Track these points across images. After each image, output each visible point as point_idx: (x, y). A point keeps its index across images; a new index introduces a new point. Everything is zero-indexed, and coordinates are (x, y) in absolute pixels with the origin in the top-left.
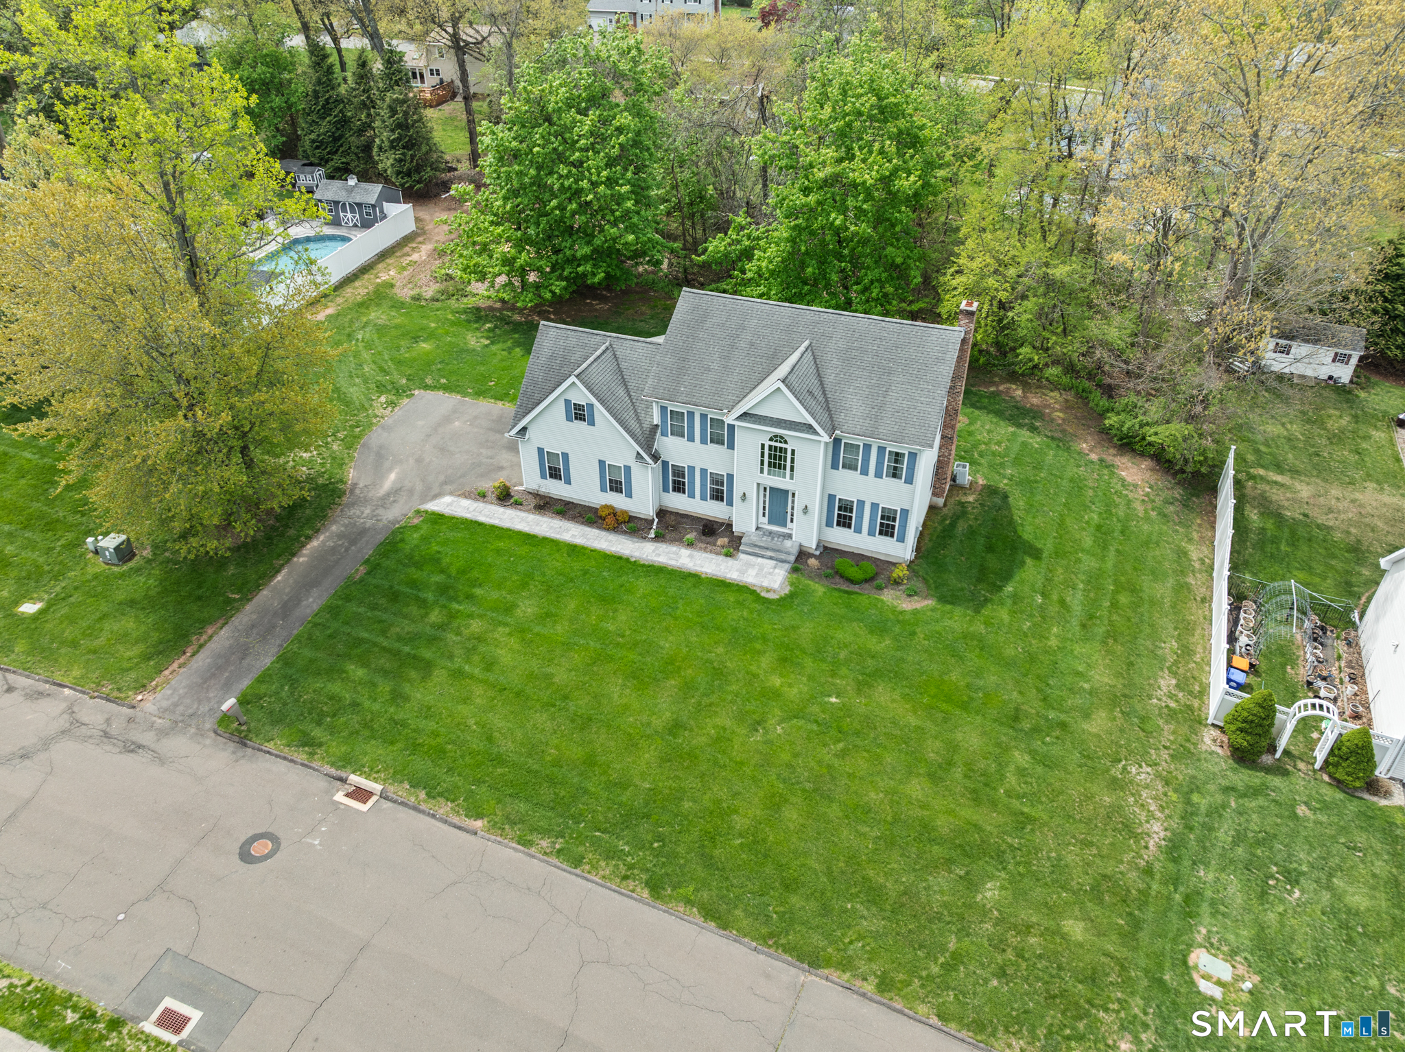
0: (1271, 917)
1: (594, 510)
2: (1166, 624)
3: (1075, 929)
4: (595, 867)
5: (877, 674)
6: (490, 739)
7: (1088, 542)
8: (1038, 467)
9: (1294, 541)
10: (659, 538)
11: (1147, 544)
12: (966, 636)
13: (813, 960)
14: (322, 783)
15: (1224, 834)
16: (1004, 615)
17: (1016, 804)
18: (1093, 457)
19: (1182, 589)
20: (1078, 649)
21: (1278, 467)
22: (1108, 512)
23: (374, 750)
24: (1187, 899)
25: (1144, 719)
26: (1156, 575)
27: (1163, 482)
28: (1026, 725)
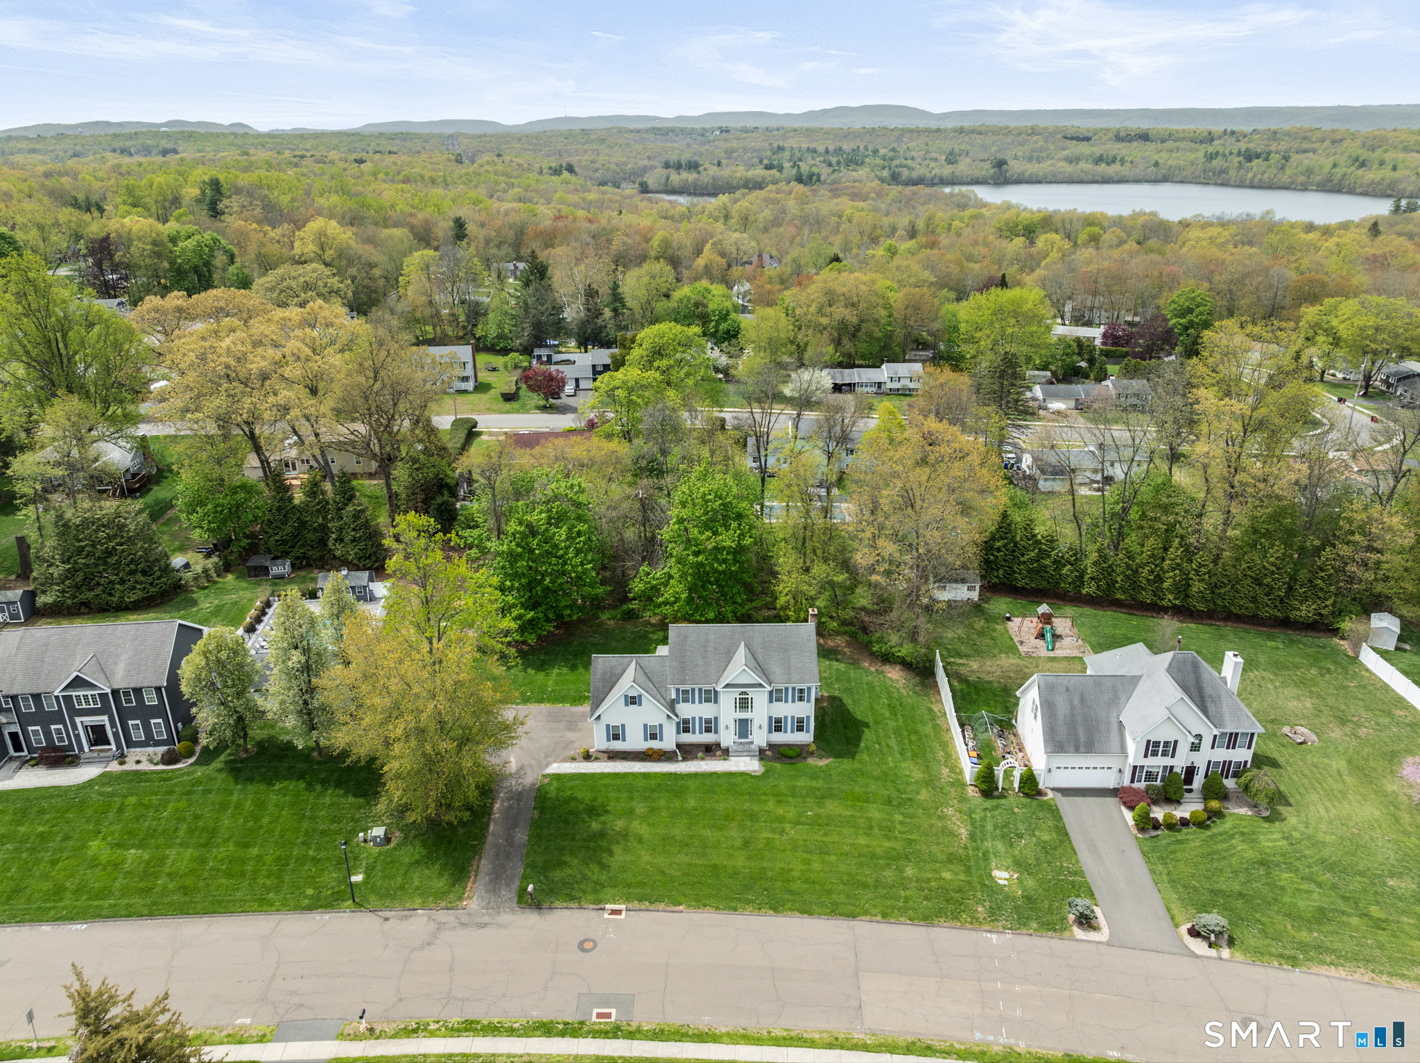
0: (1017, 852)
1: (643, 753)
2: (935, 744)
3: (947, 875)
4: (744, 909)
5: (823, 797)
6: (663, 872)
7: (887, 714)
8: (849, 681)
9: (977, 693)
10: (684, 759)
11: (913, 708)
12: (854, 771)
13: (853, 916)
14: (594, 913)
15: (989, 827)
16: (865, 757)
17: (904, 836)
18: (872, 669)
19: (936, 727)
20: (903, 765)
21: (960, 655)
22: (890, 697)
23: (609, 892)
24: (984, 854)
25: (942, 789)
26: (923, 723)
27: (910, 675)
28: (895, 803)
